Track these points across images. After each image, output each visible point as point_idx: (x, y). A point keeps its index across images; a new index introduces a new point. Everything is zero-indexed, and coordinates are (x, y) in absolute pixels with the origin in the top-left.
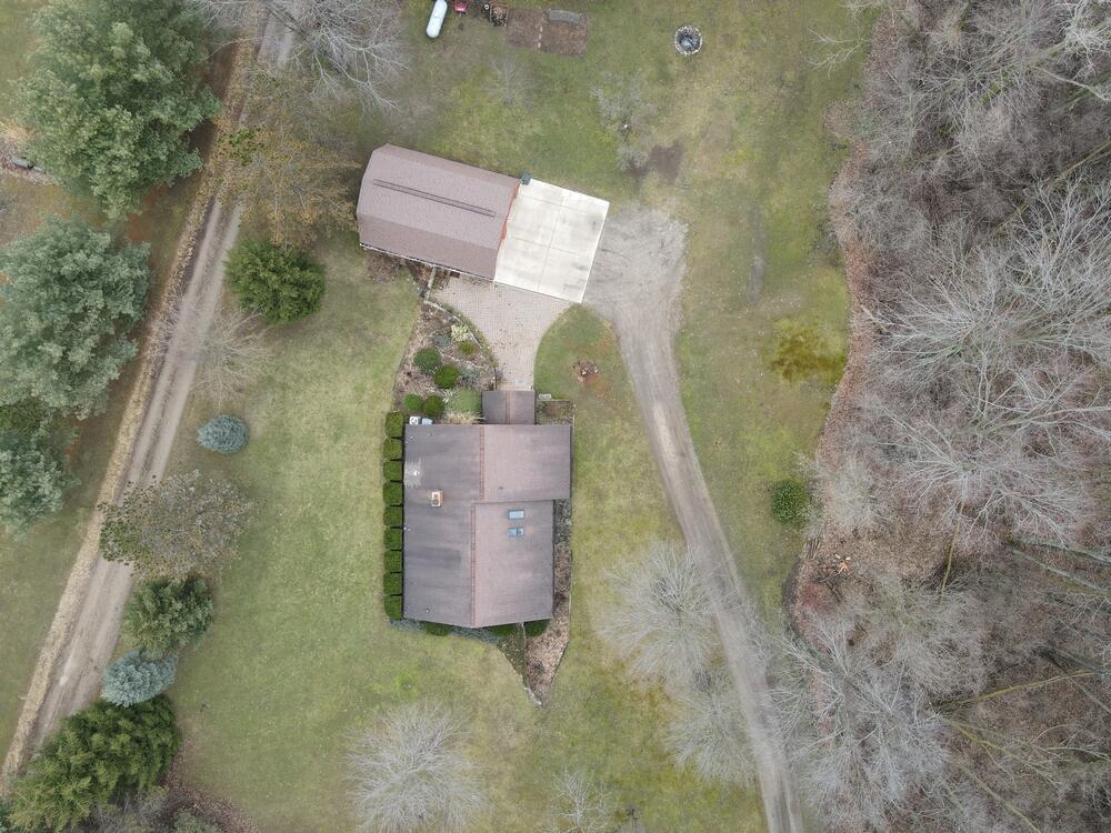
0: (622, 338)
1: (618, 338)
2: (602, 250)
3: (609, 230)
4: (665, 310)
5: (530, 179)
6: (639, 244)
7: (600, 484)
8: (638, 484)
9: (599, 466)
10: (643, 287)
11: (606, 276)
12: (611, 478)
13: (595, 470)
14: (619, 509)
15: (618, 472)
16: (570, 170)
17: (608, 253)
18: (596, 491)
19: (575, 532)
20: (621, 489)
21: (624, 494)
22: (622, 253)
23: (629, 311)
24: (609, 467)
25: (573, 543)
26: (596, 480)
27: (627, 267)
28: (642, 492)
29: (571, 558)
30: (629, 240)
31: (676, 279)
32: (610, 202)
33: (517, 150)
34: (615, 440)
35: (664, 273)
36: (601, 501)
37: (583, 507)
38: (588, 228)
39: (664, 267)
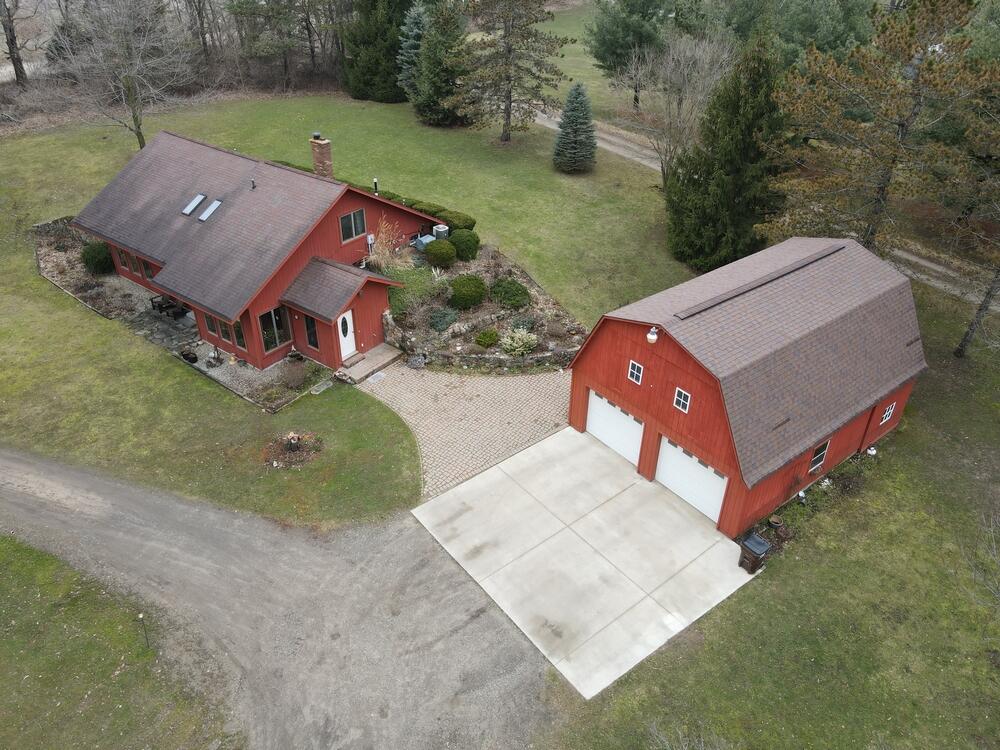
0: (277, 534)
1: (285, 527)
2: (483, 610)
3: (516, 653)
4: (231, 647)
5: (752, 576)
6: (428, 701)
7: (128, 379)
8: (54, 416)
9: (149, 390)
10: (326, 638)
11: (420, 583)
12: (115, 393)
13: (151, 384)
14: (66, 380)
15: (107, 404)
16: (735, 669)
17: (465, 617)
18: (129, 371)
19: (123, 332)
20: (83, 395)
21: (73, 394)
22: (440, 646)
23: (310, 577)
24: (130, 400)
25: (116, 325)
26: (139, 379)
27: (402, 636)
28: (38, 414)
29: (106, 315)
30: (458, 685)
31: (264, 732)
32: (587, 703)
33: (845, 596)
34: (150, 425)
35: (306, 711)
36: (108, 369)
37: (134, 352)
38: (556, 616)
39: (322, 723)
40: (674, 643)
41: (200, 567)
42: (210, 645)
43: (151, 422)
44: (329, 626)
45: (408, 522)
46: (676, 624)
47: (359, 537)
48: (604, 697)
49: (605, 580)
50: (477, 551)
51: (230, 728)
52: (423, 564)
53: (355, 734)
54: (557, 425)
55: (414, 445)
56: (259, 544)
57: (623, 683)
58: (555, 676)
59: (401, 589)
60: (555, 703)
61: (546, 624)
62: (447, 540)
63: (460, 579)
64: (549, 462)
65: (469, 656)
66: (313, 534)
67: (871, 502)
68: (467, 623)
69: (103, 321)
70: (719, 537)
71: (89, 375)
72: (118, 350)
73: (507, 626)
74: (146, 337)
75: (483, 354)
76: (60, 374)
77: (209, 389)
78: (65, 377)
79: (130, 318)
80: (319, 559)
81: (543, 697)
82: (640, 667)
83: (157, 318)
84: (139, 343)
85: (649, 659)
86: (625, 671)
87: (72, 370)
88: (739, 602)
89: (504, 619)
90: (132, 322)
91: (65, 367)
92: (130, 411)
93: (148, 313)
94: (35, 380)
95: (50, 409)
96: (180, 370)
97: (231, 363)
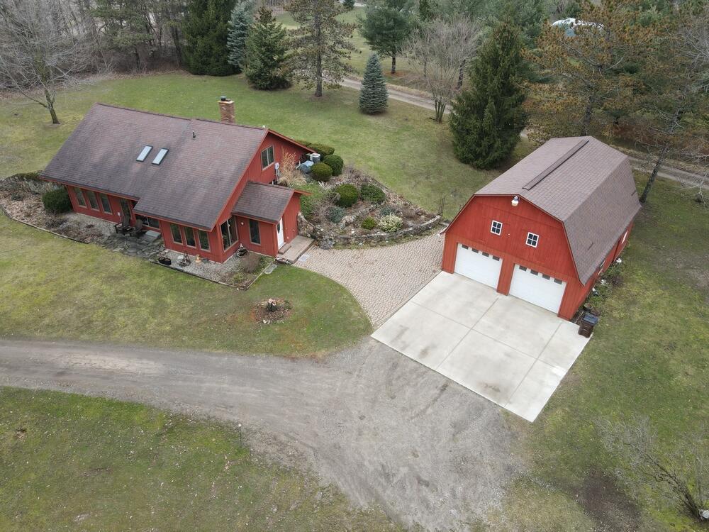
0: (290, 364)
1: (293, 359)
2: (446, 386)
3: (478, 407)
4: (298, 437)
5: (589, 339)
6: (438, 442)
7: (127, 282)
8: (84, 314)
9: (147, 287)
10: (357, 420)
11: (399, 377)
12: (122, 292)
13: (146, 282)
14: (78, 288)
15: (121, 300)
16: (603, 390)
17: (438, 392)
18: (124, 277)
19: (102, 251)
20: (98, 297)
21: (90, 298)
22: (430, 411)
23: (327, 386)
24: (135, 295)
25: (94, 247)
26: (134, 281)
27: (404, 409)
28: (70, 315)
29: (82, 241)
30: (452, 430)
31: (346, 481)
32: (533, 424)
33: (641, 341)
34: (161, 310)
35: (366, 463)
36: (108, 277)
37: (119, 264)
38: (491, 380)
39: (380, 468)
40: (564, 382)
41: (249, 393)
42: (283, 438)
43: (159, 308)
44: (355, 413)
45: (372, 343)
46: (561, 372)
47: (346, 357)
48: (540, 418)
49: (508, 355)
50: (424, 353)
51: (324, 483)
52: (395, 366)
53: (404, 470)
54: (434, 272)
55: (351, 296)
56: (281, 372)
57: (548, 409)
58: (507, 413)
59: (389, 383)
60: (514, 428)
61: (487, 386)
62: (403, 349)
63: (422, 371)
64: (441, 294)
65: (450, 412)
66: (314, 359)
67: (632, 288)
68: (440, 395)
69: (82, 245)
70: (561, 320)
71: (94, 283)
72: (106, 263)
73: (464, 391)
74: (122, 252)
75: (369, 234)
76: (72, 286)
77: (190, 281)
78: (77, 287)
79: (102, 241)
80: (327, 375)
81: (506, 426)
82: (552, 399)
83: (123, 239)
84: (120, 257)
85: (555, 393)
86: (545, 402)
87: (80, 282)
88: (589, 354)
89: (461, 388)
90: (105, 243)
91: (72, 281)
92: (141, 303)
93: (114, 236)
94: (54, 292)
95: (78, 310)
96: (161, 270)
97: (197, 262)
